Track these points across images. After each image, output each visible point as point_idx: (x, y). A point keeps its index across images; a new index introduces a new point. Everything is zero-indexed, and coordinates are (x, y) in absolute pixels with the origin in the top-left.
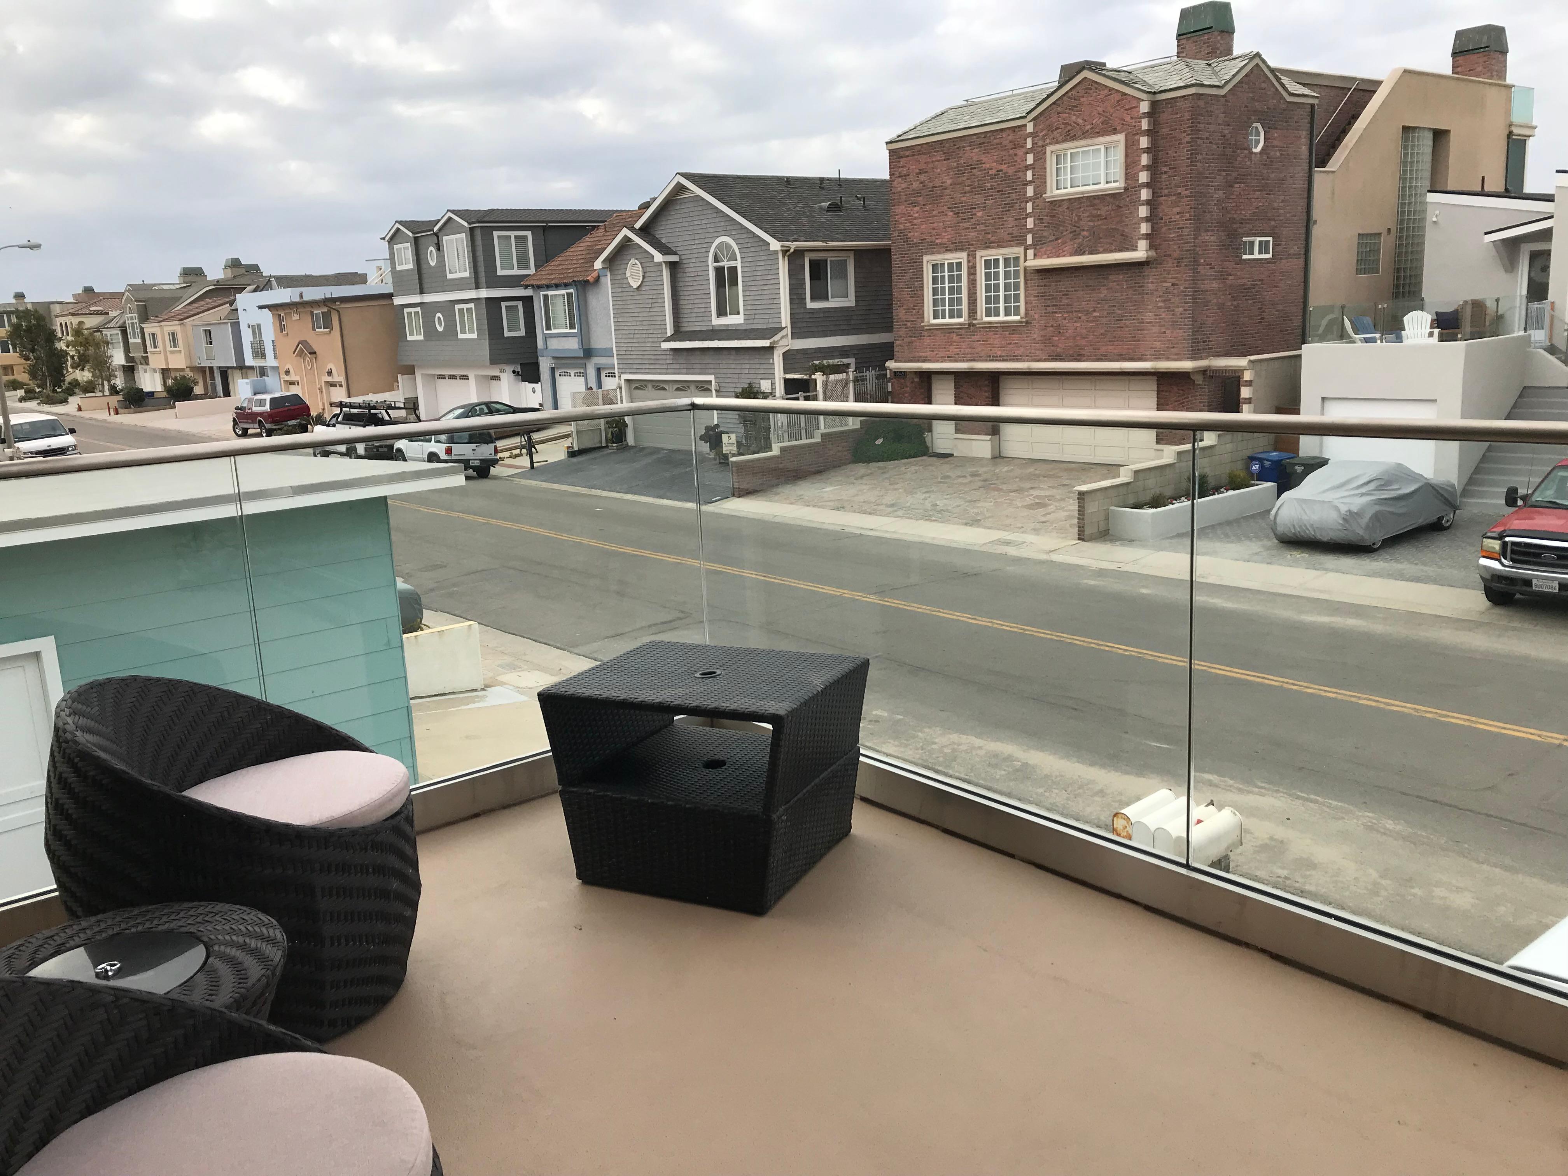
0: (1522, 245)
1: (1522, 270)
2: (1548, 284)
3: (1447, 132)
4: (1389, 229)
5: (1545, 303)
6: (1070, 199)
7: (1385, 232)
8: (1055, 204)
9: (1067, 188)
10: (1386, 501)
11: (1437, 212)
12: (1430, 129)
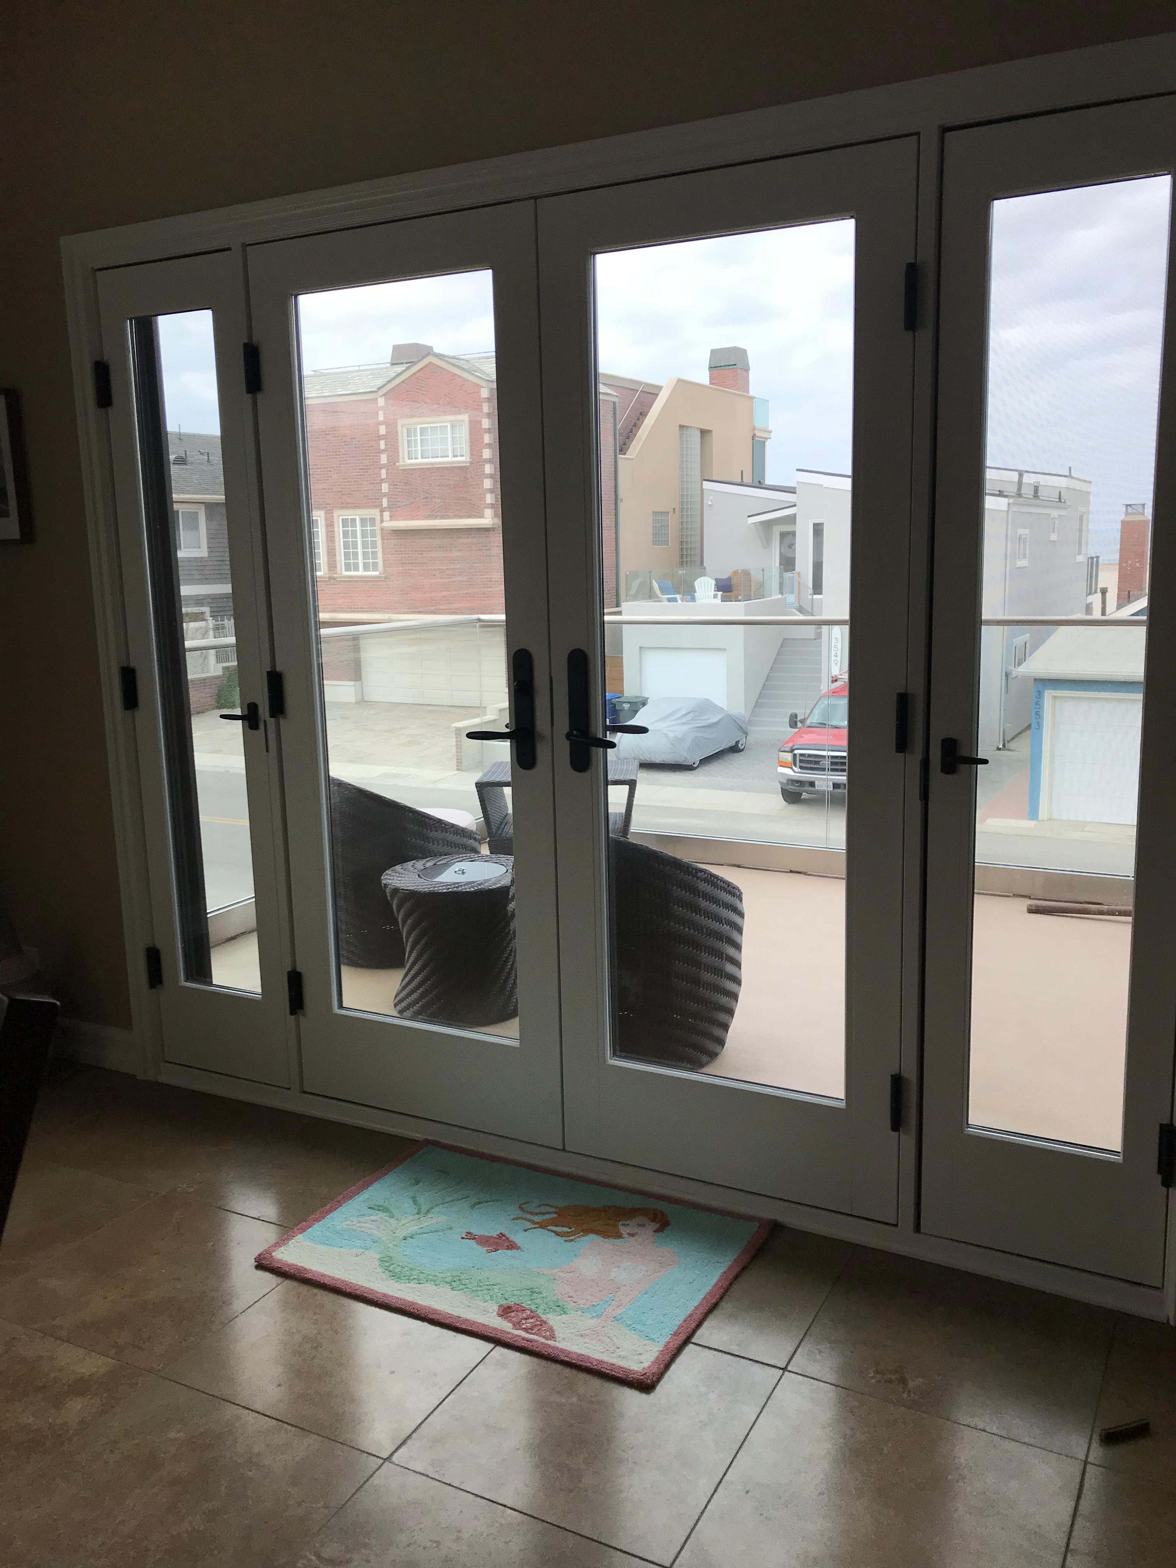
0: (774, 527)
1: (775, 548)
2: (794, 558)
3: (710, 431)
4: (674, 509)
5: (794, 573)
6: (422, 469)
7: (671, 511)
8: (409, 472)
9: (417, 458)
10: (700, 729)
11: (712, 497)
12: (697, 428)
